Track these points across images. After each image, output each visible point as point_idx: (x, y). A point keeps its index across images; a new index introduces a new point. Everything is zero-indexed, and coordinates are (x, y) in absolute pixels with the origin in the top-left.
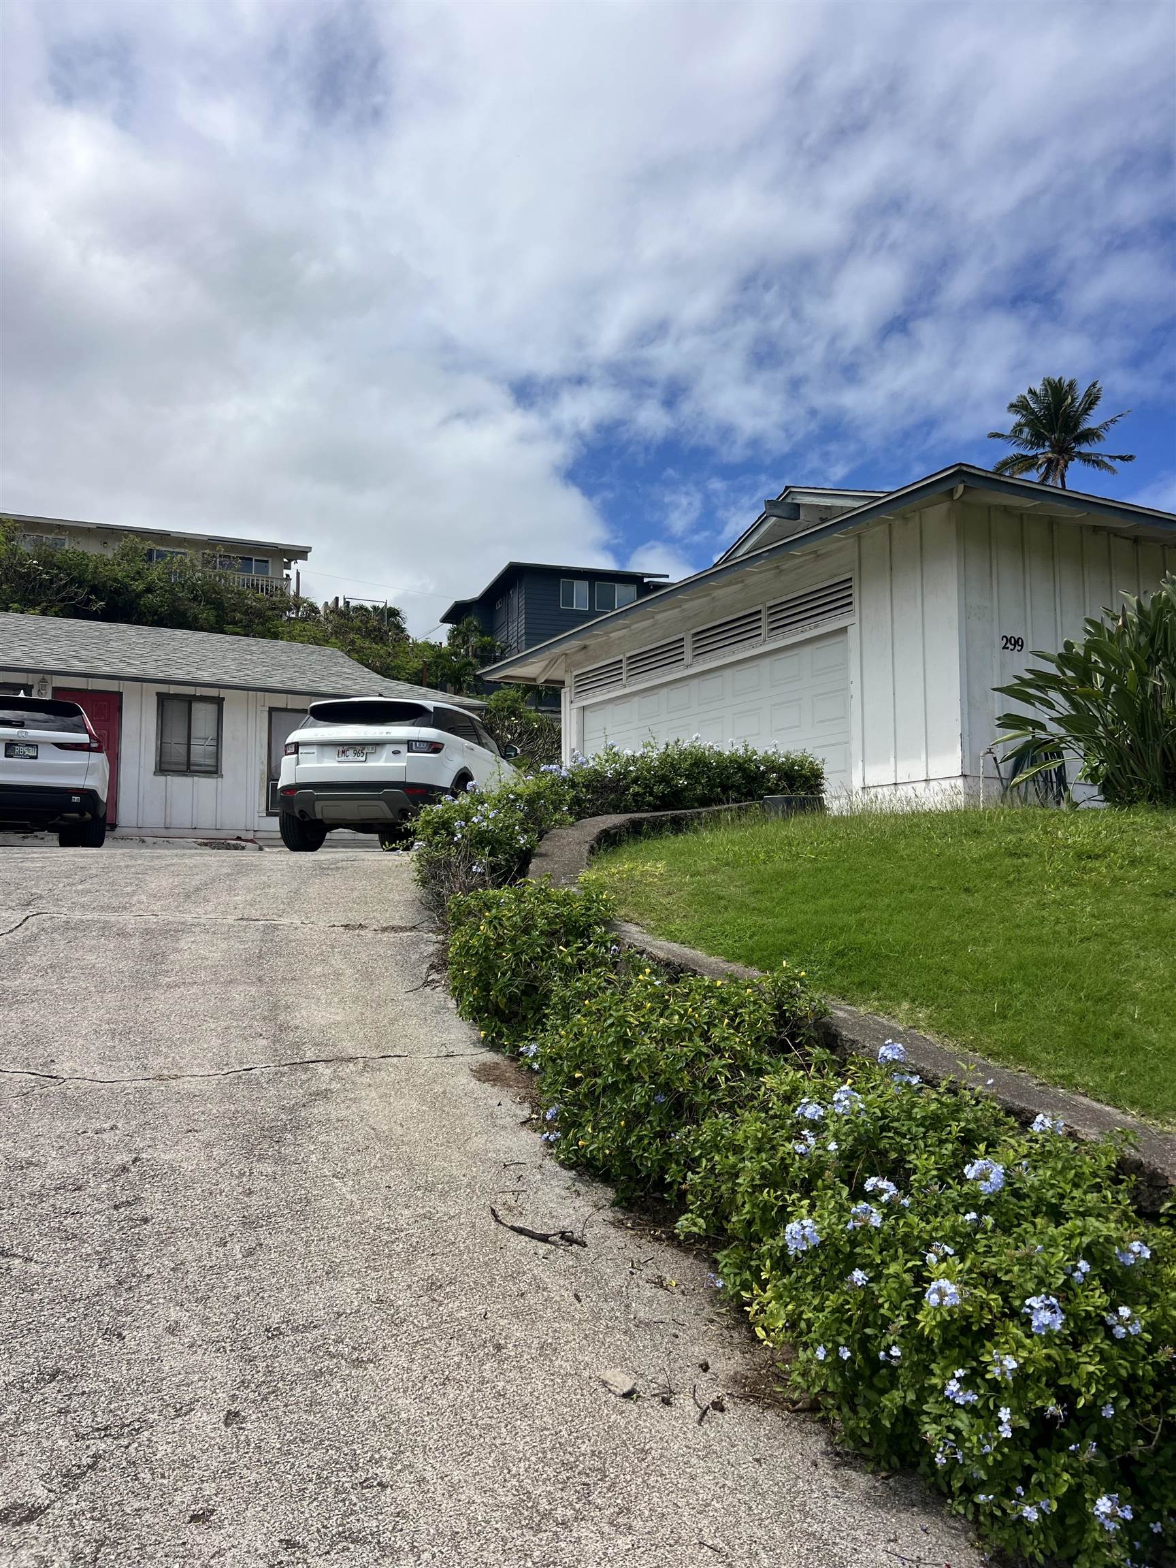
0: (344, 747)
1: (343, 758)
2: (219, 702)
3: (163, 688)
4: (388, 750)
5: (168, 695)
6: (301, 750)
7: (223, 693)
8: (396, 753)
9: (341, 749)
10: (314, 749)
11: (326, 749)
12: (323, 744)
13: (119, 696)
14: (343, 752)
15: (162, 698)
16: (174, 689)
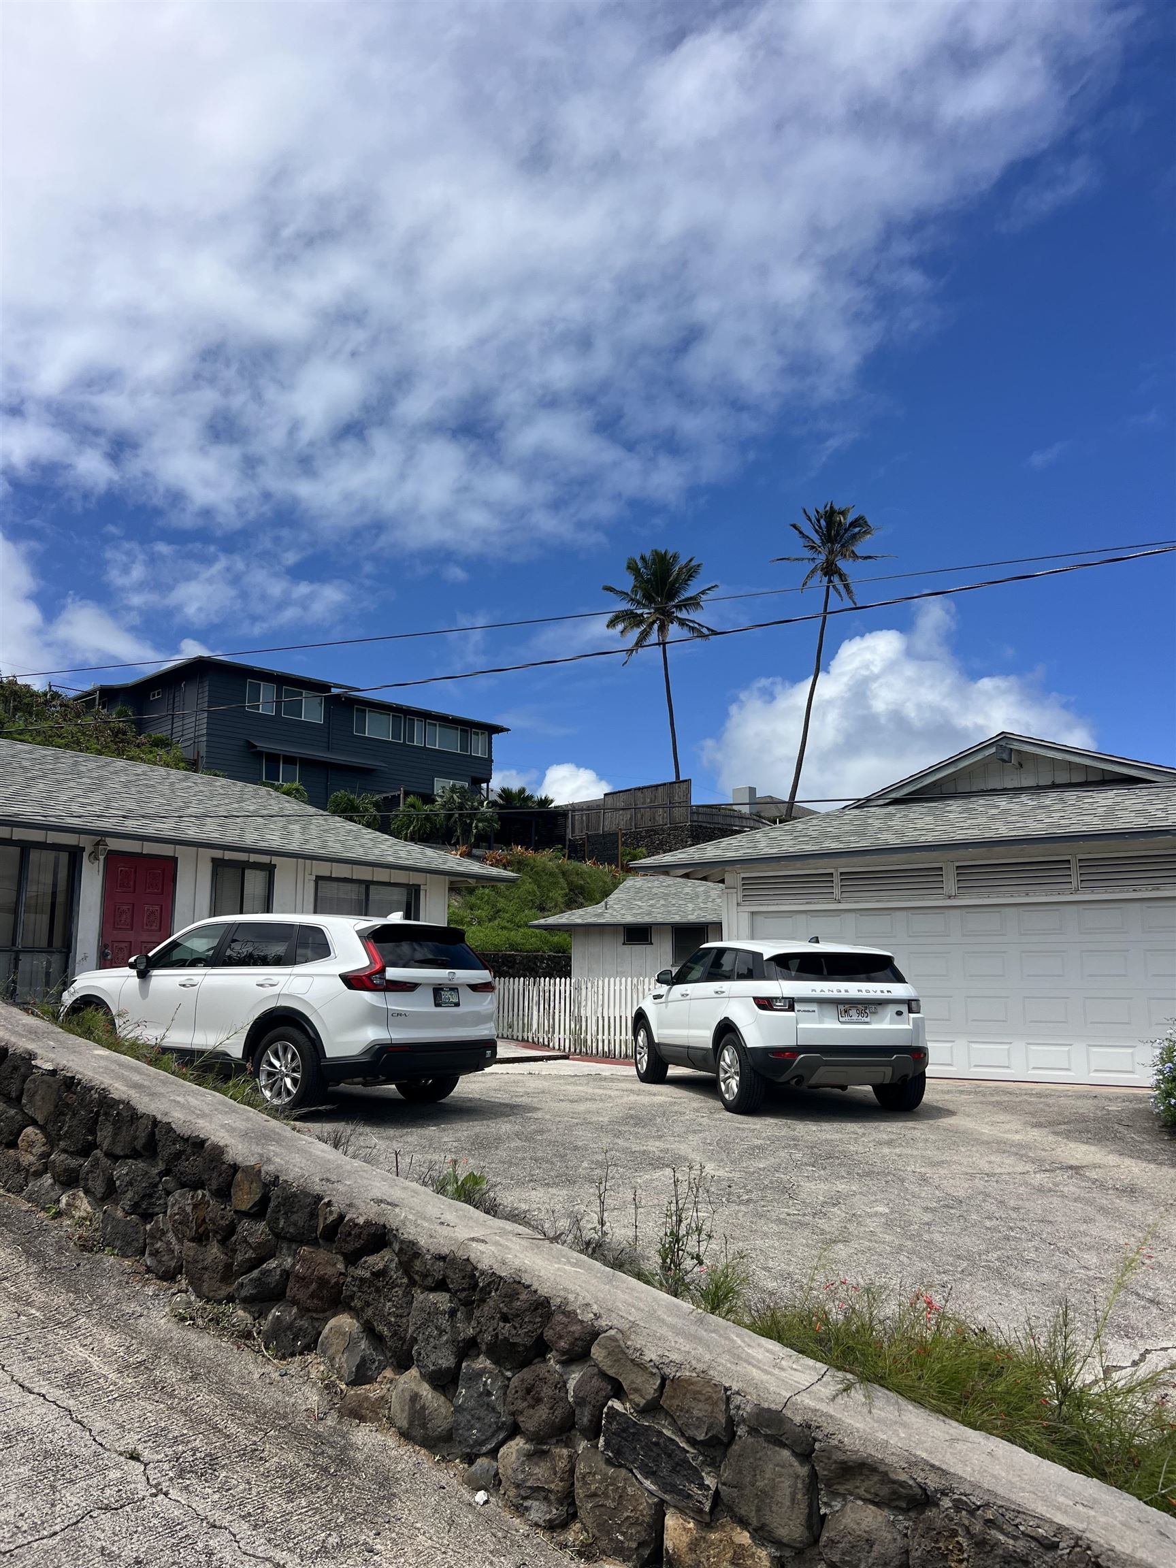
0: (845, 1006)
1: (846, 1019)
2: (270, 869)
3: (218, 854)
4: (891, 1010)
5: (222, 860)
6: (797, 1007)
7: (275, 860)
8: (899, 1013)
9: (841, 1007)
10: (814, 1007)
11: (825, 1006)
12: (822, 1001)
13: (174, 860)
14: (846, 1012)
15: (217, 864)
16: (228, 855)
